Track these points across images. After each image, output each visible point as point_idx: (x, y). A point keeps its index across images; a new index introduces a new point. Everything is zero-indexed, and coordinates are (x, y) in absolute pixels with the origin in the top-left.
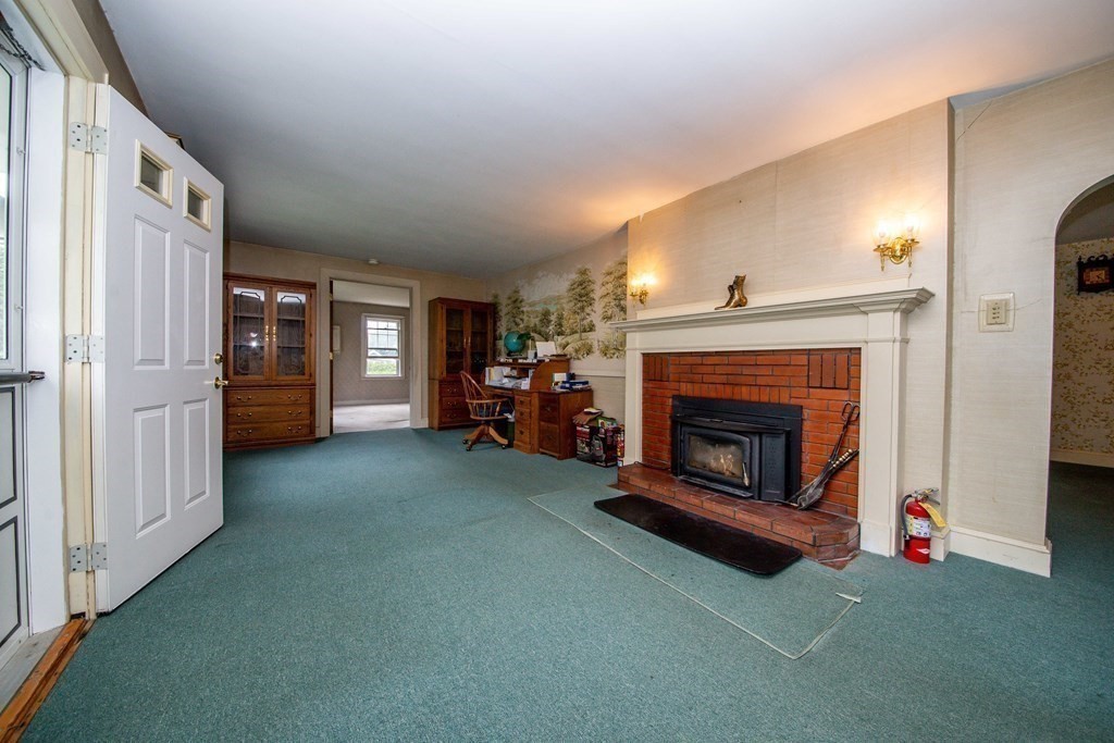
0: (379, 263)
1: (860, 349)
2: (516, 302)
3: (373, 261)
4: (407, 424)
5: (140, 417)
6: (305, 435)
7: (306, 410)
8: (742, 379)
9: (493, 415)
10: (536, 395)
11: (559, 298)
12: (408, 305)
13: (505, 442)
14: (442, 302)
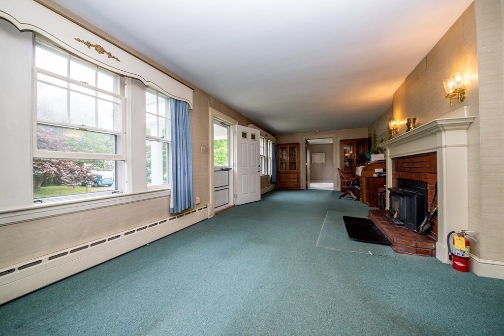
0: (319, 131)
1: (436, 152)
2: (375, 136)
3: (317, 132)
4: (333, 189)
5: (243, 176)
6: (297, 188)
7: (296, 180)
8: (413, 170)
9: (349, 186)
10: (364, 178)
11: (385, 133)
12: (332, 142)
13: (355, 197)
14: (342, 141)
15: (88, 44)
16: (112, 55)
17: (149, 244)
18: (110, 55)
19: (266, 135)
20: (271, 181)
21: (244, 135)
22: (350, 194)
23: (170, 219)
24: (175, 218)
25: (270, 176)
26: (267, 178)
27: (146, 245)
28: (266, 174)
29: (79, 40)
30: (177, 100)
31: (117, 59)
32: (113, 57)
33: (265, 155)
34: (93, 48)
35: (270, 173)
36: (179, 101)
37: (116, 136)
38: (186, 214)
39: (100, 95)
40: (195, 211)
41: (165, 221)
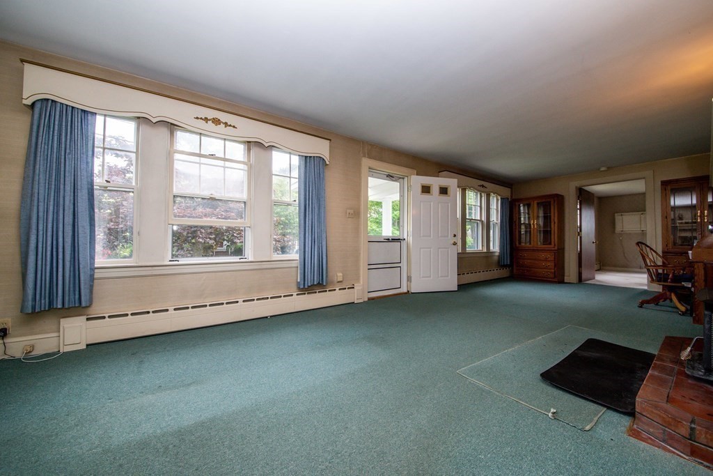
0: (608, 168)
3: (603, 169)
4: (646, 288)
5: (422, 250)
6: (555, 279)
12: (643, 189)
14: (665, 184)
15: (206, 120)
16: (229, 124)
17: (271, 316)
18: (226, 124)
19: (483, 186)
20: (499, 262)
21: (426, 189)
22: (671, 300)
23: (297, 295)
24: (305, 294)
25: (497, 254)
26: (487, 257)
27: (267, 317)
28: (485, 250)
29: (197, 118)
30: (306, 157)
31: (234, 127)
32: (230, 126)
33: (484, 218)
34: (210, 122)
35: (495, 247)
36: (310, 157)
37: (245, 202)
38: (319, 292)
39: (228, 164)
40: (335, 290)
41: (292, 295)
